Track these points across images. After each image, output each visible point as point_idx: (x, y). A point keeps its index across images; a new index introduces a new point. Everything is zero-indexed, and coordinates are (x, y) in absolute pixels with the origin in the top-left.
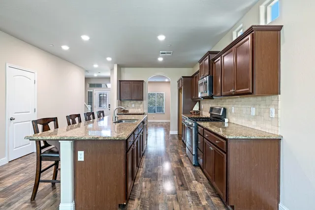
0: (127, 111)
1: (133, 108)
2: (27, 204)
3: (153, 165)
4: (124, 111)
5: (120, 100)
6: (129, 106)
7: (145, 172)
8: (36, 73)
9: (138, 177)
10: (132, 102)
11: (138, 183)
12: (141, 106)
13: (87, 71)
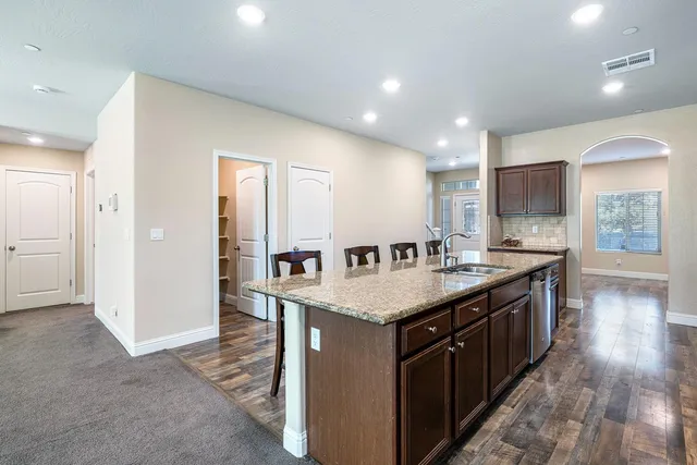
0: (517, 243)
1: (534, 235)
2: (263, 400)
3: (553, 410)
4: (508, 242)
5: (498, 215)
6: (523, 229)
7: (515, 424)
8: (332, 172)
9: (487, 432)
10: (532, 220)
11: (476, 449)
12: (559, 230)
13: (432, 157)
